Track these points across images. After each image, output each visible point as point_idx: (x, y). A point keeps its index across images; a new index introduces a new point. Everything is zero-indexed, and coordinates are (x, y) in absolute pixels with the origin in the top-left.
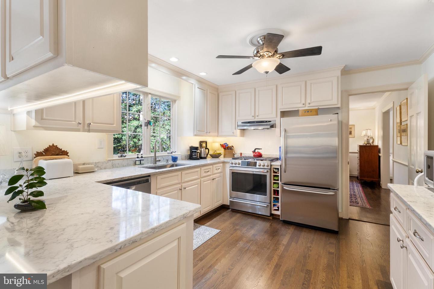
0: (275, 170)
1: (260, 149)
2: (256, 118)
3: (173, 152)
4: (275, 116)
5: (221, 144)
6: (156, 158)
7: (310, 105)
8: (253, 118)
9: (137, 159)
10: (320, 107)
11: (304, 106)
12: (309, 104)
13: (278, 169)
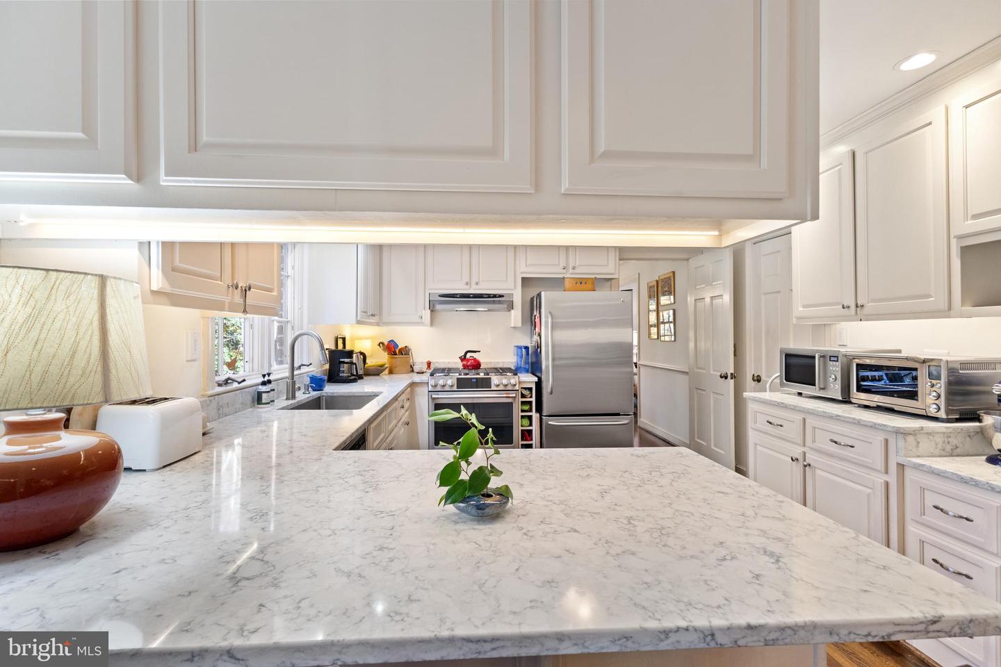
0: (524, 392)
1: (475, 352)
2: (474, 286)
3: (303, 365)
4: (513, 287)
5: (381, 344)
6: (294, 383)
7: (574, 271)
8: (467, 287)
9: (260, 387)
10: (598, 276)
11: (564, 271)
12: (574, 268)
13: (530, 389)
